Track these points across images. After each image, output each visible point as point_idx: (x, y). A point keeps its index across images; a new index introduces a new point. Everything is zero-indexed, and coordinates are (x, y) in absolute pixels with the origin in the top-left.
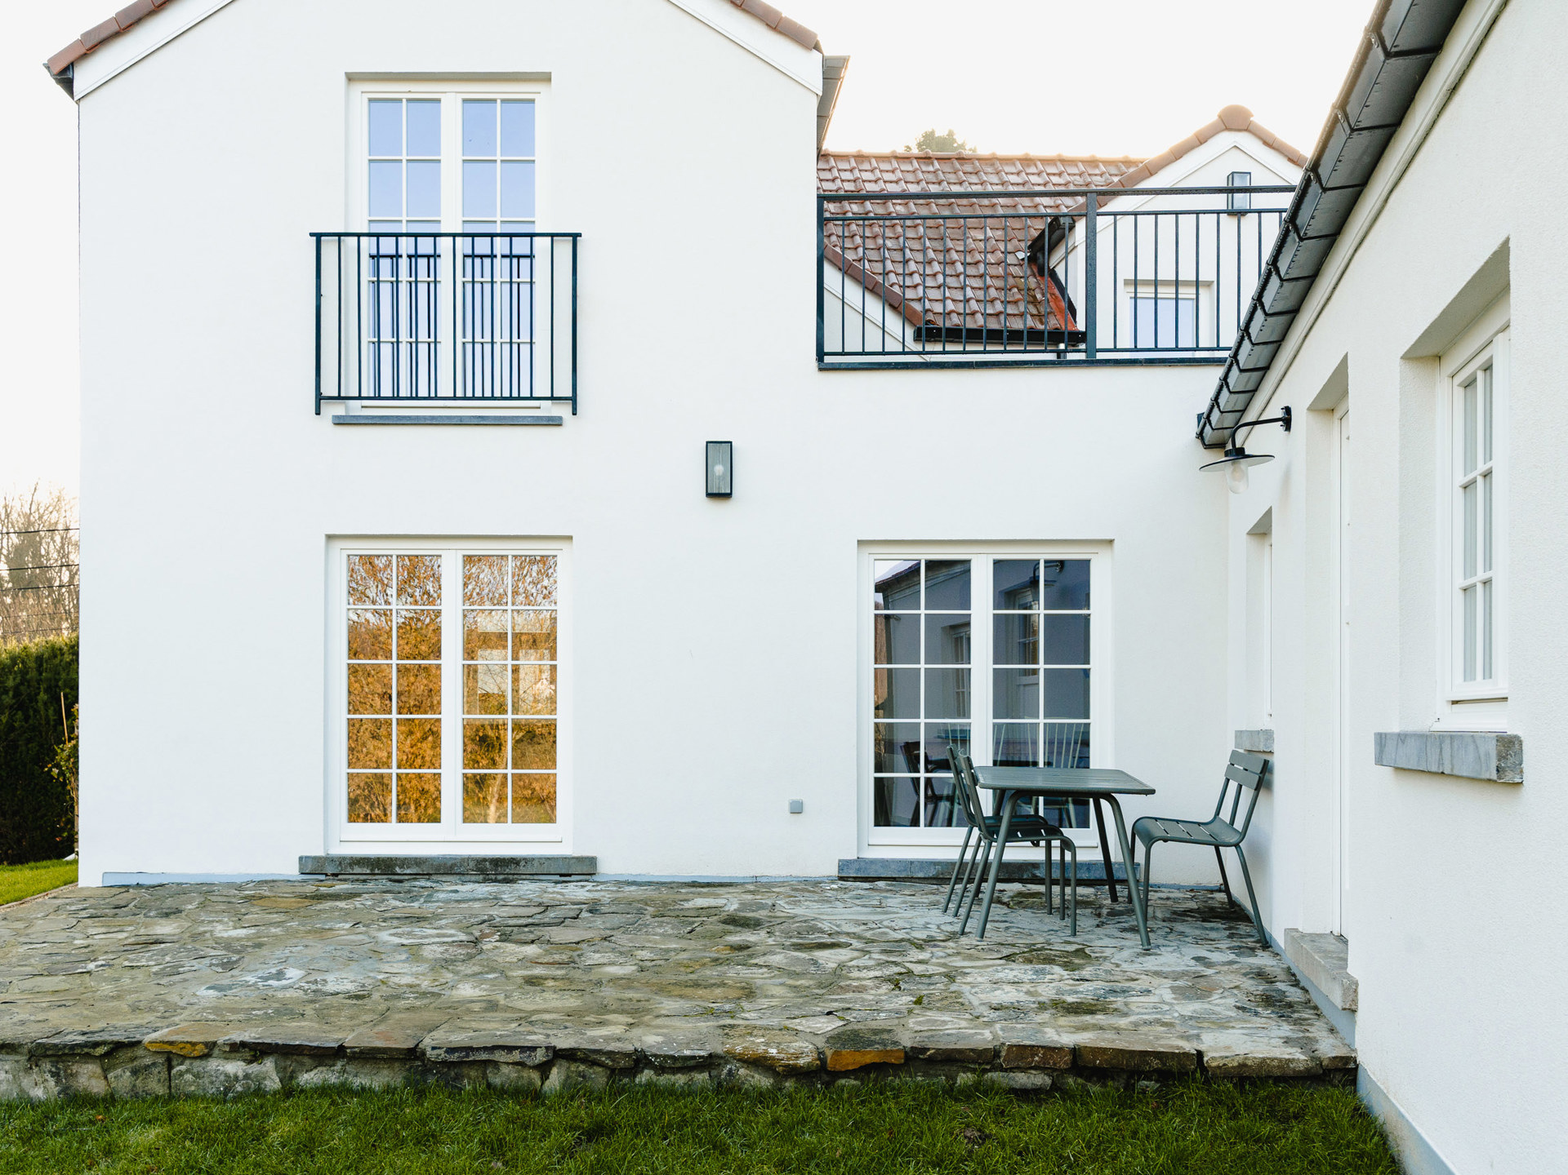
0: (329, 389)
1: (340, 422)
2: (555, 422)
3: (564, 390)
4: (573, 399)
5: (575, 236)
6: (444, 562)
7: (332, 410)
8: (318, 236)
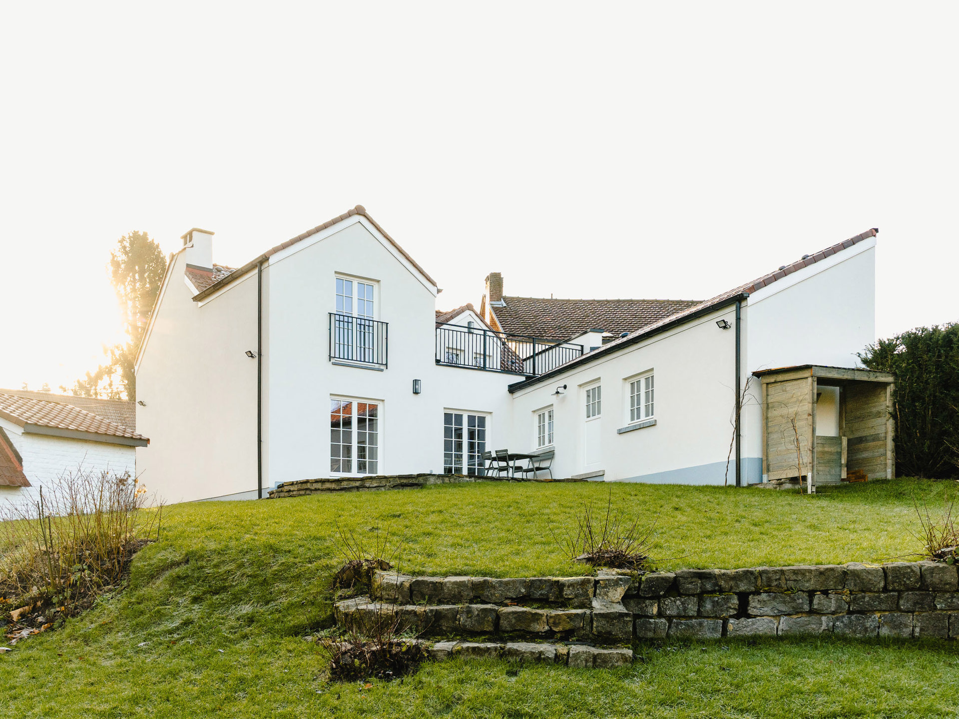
0: (332, 355)
1: (334, 364)
2: (382, 370)
3: (384, 362)
4: (386, 364)
5: (387, 324)
6: (353, 404)
7: (333, 360)
8: (330, 314)
